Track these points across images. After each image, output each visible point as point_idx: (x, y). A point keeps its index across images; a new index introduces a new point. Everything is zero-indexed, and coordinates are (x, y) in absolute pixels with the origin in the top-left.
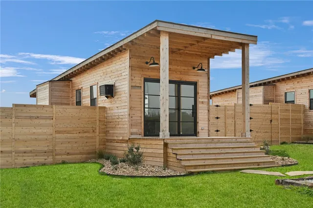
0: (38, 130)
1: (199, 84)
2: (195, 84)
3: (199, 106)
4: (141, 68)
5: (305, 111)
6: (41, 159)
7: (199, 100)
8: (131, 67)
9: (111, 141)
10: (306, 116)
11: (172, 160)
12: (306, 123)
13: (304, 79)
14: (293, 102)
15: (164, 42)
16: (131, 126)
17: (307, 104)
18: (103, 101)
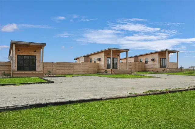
0: (86, 67)
1: (118, 58)
2: (117, 58)
3: (118, 63)
4: (106, 55)
5: (144, 64)
6: (86, 73)
7: (118, 62)
8: (104, 55)
9: (100, 70)
10: (144, 65)
11: (113, 72)
12: (145, 67)
13: (144, 56)
14: (142, 61)
15: (111, 51)
16: (104, 67)
17: (145, 62)
18: (98, 62)
